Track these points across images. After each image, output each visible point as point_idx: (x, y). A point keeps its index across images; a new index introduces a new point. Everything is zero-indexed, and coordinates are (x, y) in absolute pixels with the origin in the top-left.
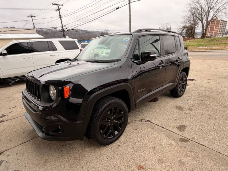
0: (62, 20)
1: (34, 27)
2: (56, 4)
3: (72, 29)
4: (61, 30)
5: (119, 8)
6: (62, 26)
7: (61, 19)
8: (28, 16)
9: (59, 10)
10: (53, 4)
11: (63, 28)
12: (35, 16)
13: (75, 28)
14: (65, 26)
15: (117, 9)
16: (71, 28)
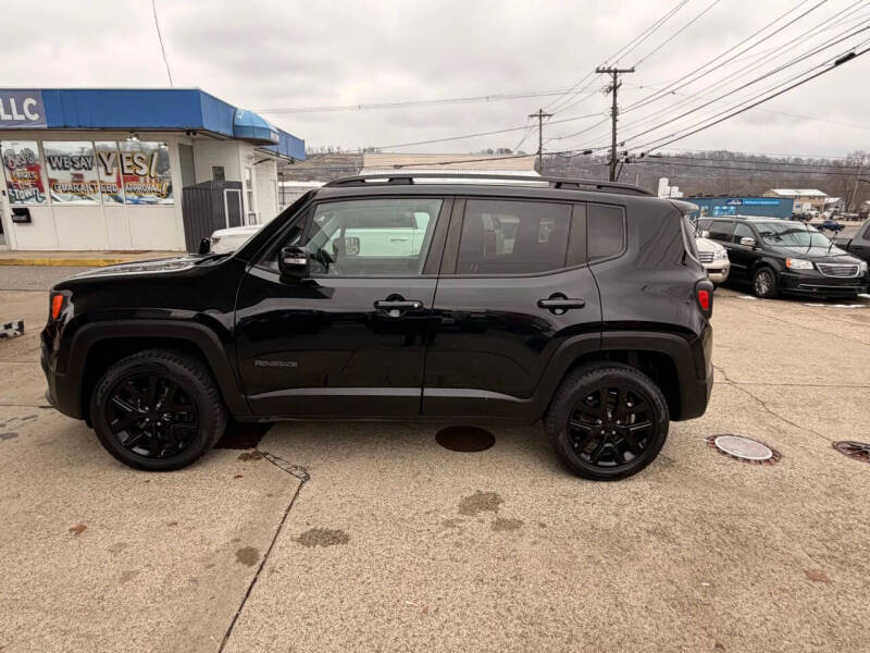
0: (617, 123)
1: (540, 148)
2: (609, 71)
3: (643, 155)
4: (608, 157)
5: (851, 56)
6: (614, 145)
7: (615, 121)
8: (532, 116)
9: (614, 88)
10: (598, 71)
11: (614, 151)
12: (550, 115)
13: (653, 153)
14: (622, 144)
15: (839, 63)
16: (638, 153)
